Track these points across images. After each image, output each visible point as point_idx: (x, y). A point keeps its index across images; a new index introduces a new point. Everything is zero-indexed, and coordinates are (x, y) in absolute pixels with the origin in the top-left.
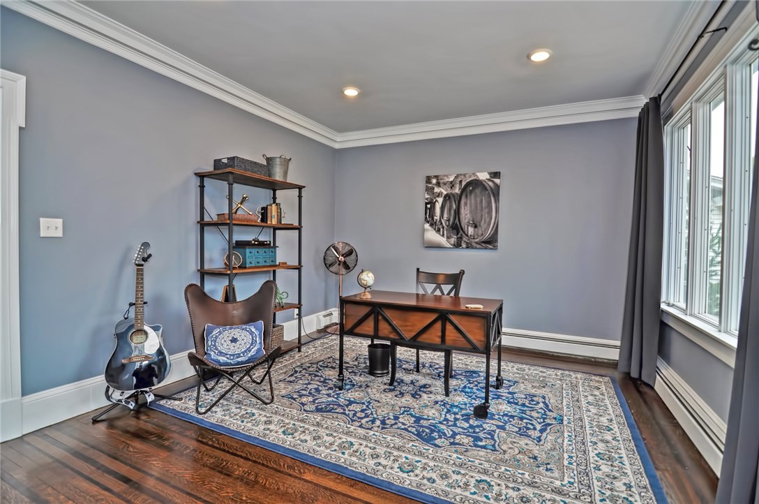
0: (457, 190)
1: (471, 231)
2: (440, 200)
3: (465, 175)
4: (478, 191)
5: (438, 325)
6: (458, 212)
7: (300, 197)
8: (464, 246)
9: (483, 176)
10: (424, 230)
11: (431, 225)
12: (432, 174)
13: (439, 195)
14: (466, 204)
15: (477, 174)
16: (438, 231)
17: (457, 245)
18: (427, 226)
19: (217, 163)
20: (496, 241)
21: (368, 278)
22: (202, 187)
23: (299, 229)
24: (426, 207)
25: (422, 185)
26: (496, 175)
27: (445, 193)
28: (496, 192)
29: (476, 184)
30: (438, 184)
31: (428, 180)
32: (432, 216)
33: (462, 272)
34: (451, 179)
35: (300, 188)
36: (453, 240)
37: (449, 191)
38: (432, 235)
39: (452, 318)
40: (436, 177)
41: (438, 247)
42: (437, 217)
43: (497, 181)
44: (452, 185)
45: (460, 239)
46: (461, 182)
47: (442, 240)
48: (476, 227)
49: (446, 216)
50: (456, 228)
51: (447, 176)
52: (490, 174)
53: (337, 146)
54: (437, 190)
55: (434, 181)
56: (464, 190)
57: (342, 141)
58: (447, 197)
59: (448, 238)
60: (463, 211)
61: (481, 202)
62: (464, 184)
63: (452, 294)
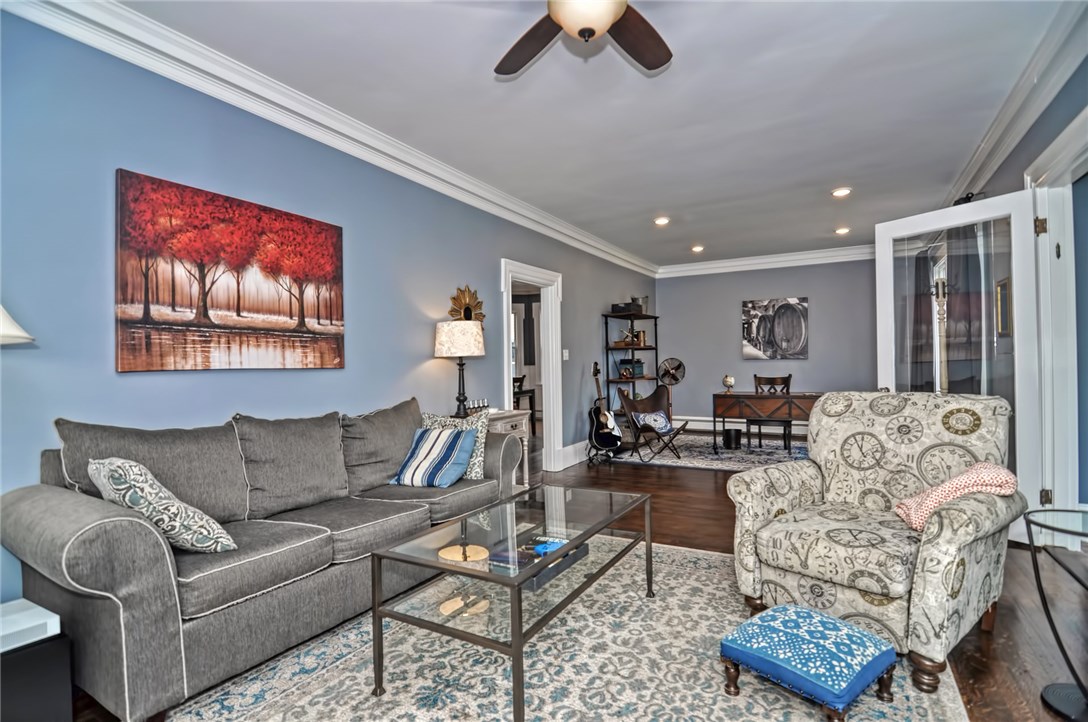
0: (771, 313)
1: (784, 345)
2: (756, 321)
3: (777, 300)
4: (789, 313)
5: (787, 406)
6: (772, 331)
7: (656, 325)
8: (779, 357)
9: (793, 301)
10: (742, 346)
11: (749, 341)
12: (748, 300)
13: (755, 316)
14: (779, 324)
15: (789, 299)
16: (755, 346)
17: (773, 357)
18: (745, 342)
19: (615, 307)
20: (807, 352)
21: (731, 380)
22: (606, 323)
23: (656, 349)
24: (744, 328)
25: (740, 308)
26: (804, 300)
27: (760, 315)
28: (805, 313)
29: (788, 307)
30: (754, 308)
31: (745, 304)
32: (749, 332)
33: (790, 376)
34: (765, 303)
35: (656, 318)
36: (768, 353)
37: (764, 313)
38: (749, 350)
39: (795, 400)
40: (751, 302)
41: (756, 359)
42: (754, 334)
43: (805, 305)
44: (766, 308)
45: (775, 352)
46: (774, 306)
47: (760, 354)
48: (788, 341)
49: (761, 333)
50: (770, 343)
51: (761, 301)
52: (799, 299)
53: (657, 276)
54: (753, 312)
55: (750, 305)
56: (776, 313)
57: (662, 273)
58: (762, 319)
59: (764, 351)
60: (776, 330)
61: (792, 322)
62: (776, 307)
63: (785, 391)
